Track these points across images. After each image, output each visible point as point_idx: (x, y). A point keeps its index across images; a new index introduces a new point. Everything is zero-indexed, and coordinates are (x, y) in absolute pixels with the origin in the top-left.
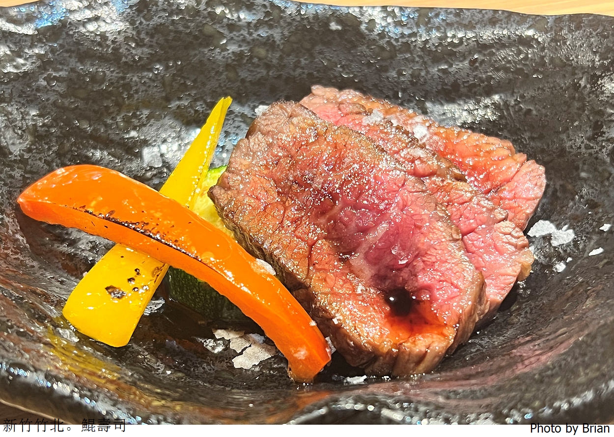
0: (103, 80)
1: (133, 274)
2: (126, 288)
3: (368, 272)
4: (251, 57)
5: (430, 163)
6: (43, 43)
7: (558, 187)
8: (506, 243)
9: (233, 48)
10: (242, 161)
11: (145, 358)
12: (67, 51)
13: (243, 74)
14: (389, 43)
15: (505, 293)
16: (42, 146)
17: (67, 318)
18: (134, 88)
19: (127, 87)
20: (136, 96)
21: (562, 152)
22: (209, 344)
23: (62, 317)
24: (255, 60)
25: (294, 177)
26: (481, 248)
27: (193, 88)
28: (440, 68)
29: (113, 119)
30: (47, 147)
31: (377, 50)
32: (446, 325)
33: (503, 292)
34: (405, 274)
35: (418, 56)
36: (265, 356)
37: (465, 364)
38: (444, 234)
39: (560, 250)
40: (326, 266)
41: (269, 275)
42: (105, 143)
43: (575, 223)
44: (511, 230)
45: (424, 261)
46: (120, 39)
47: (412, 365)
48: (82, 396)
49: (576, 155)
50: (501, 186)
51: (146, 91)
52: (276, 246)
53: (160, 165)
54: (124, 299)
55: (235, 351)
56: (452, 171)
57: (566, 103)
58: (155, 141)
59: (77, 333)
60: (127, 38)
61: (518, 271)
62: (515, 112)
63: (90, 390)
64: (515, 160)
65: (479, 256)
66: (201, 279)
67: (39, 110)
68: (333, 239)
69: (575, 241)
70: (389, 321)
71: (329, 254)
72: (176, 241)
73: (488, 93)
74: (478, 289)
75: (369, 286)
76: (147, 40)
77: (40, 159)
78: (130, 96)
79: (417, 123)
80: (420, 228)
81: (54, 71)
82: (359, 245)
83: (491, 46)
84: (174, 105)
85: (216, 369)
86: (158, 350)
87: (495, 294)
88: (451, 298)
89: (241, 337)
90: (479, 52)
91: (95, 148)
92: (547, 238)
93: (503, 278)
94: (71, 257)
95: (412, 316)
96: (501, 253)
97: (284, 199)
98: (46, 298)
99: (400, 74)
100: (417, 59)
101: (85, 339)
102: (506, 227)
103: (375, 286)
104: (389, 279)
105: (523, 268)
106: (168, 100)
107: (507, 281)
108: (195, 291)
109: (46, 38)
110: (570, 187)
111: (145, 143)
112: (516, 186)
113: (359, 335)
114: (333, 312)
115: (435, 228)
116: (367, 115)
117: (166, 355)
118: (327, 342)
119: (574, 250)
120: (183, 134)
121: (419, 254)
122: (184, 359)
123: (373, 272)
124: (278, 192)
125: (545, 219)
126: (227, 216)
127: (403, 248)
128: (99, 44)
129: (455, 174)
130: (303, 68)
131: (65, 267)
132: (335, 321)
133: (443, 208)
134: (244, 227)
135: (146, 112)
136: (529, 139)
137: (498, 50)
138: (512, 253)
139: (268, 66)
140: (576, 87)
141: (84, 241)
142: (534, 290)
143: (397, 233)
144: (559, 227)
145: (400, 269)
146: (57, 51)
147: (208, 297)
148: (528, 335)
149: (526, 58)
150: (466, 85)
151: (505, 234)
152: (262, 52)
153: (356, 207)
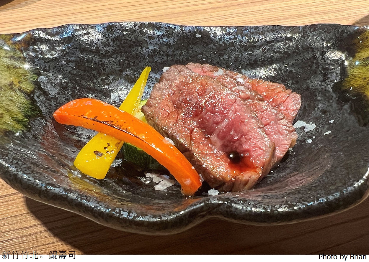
0: (92, 61)
1: (107, 146)
2: (104, 152)
3: (219, 143)
4: (160, 51)
5: (247, 93)
6: (64, 44)
7: (306, 105)
8: (285, 130)
9: (151, 47)
10: (157, 94)
11: (113, 185)
12: (75, 48)
13: (156, 59)
14: (223, 42)
15: (285, 153)
16: (64, 92)
17: (76, 166)
18: (106, 66)
19: (103, 65)
20: (107, 69)
21: (308, 88)
22: (143, 180)
23: (74, 166)
24: (162, 53)
25: (182, 99)
26: (272, 132)
27: (133, 66)
28: (248, 53)
29: (96, 80)
30: (66, 92)
31: (218, 46)
32: (257, 167)
33: (283, 152)
34: (237, 144)
35: (237, 48)
36: (170, 185)
37: (268, 185)
38: (255, 125)
39: (309, 133)
40: (199, 141)
41: (172, 145)
42: (93, 91)
43: (316, 120)
44: (286, 123)
45: (246, 138)
46: (99, 43)
47: (242, 186)
48: (82, 199)
49: (315, 89)
50: (280, 104)
51: (112, 67)
52: (174, 131)
53: (119, 101)
54: (102, 156)
55: (155, 183)
56: (257, 97)
57: (309, 66)
58: (116, 90)
59: (81, 173)
60: (102, 43)
61: (290, 143)
62: (284, 72)
63: (86, 196)
64: (286, 93)
65: (272, 136)
66: (139, 149)
67: (63, 75)
68: (202, 128)
69: (316, 129)
70: (229, 166)
71: (200, 135)
72: (127, 129)
73: (271, 64)
74: (272, 150)
75: (220, 150)
76: (112, 43)
77: (64, 98)
78: (105, 70)
79: (239, 77)
80: (243, 122)
81: (69, 57)
82: (214, 130)
83: (272, 42)
84: (125, 73)
85: (147, 190)
86: (119, 182)
87: (280, 153)
88: (259, 155)
89: (158, 176)
90: (267, 45)
91: (89, 93)
92: (303, 128)
93: (283, 146)
94: (79, 141)
95: (241, 163)
96: (282, 134)
97: (178, 110)
98: (66, 157)
99: (229, 57)
100: (237, 50)
101: (84, 176)
102: (284, 122)
103: (222, 150)
104: (229, 146)
105: (293, 141)
106: (121, 71)
107: (285, 147)
108: (136, 155)
109: (65, 42)
110: (312, 105)
111: (112, 91)
112: (287, 104)
113: (216, 172)
114: (203, 162)
115: (251, 122)
116: (216, 71)
117: (123, 184)
118: (200, 176)
119: (316, 133)
120: (129, 87)
121: (243, 135)
122: (132, 186)
123: (221, 143)
124: (175, 107)
125: (300, 120)
126: (150, 119)
127: (236, 131)
128: (90, 45)
129: (259, 98)
130: (184, 56)
131: (76, 146)
132: (204, 166)
133: (254, 113)
134: (158, 124)
135: (112, 77)
136: (291, 84)
137: (276, 43)
138: (287, 135)
139: (167, 55)
140: (314, 57)
141: (84, 135)
142: (297, 152)
143: (233, 125)
144: (308, 123)
145: (235, 141)
146: (70, 48)
147: (142, 157)
148: (297, 171)
149: (289, 46)
150: (260, 60)
151: (283, 125)
152: (164, 49)
153: (213, 112)
